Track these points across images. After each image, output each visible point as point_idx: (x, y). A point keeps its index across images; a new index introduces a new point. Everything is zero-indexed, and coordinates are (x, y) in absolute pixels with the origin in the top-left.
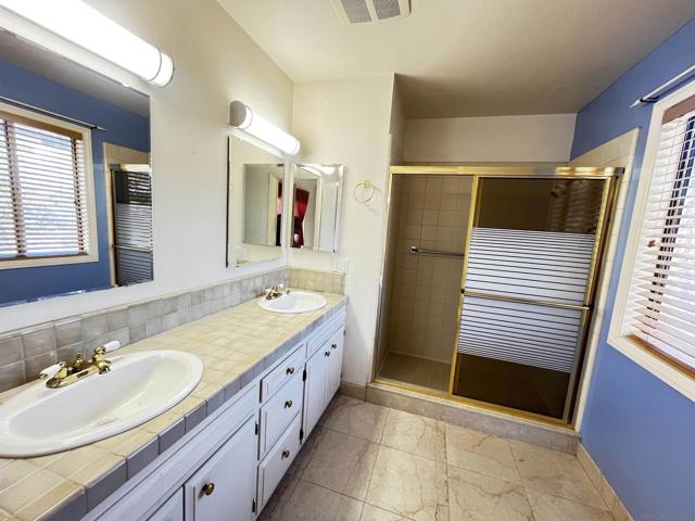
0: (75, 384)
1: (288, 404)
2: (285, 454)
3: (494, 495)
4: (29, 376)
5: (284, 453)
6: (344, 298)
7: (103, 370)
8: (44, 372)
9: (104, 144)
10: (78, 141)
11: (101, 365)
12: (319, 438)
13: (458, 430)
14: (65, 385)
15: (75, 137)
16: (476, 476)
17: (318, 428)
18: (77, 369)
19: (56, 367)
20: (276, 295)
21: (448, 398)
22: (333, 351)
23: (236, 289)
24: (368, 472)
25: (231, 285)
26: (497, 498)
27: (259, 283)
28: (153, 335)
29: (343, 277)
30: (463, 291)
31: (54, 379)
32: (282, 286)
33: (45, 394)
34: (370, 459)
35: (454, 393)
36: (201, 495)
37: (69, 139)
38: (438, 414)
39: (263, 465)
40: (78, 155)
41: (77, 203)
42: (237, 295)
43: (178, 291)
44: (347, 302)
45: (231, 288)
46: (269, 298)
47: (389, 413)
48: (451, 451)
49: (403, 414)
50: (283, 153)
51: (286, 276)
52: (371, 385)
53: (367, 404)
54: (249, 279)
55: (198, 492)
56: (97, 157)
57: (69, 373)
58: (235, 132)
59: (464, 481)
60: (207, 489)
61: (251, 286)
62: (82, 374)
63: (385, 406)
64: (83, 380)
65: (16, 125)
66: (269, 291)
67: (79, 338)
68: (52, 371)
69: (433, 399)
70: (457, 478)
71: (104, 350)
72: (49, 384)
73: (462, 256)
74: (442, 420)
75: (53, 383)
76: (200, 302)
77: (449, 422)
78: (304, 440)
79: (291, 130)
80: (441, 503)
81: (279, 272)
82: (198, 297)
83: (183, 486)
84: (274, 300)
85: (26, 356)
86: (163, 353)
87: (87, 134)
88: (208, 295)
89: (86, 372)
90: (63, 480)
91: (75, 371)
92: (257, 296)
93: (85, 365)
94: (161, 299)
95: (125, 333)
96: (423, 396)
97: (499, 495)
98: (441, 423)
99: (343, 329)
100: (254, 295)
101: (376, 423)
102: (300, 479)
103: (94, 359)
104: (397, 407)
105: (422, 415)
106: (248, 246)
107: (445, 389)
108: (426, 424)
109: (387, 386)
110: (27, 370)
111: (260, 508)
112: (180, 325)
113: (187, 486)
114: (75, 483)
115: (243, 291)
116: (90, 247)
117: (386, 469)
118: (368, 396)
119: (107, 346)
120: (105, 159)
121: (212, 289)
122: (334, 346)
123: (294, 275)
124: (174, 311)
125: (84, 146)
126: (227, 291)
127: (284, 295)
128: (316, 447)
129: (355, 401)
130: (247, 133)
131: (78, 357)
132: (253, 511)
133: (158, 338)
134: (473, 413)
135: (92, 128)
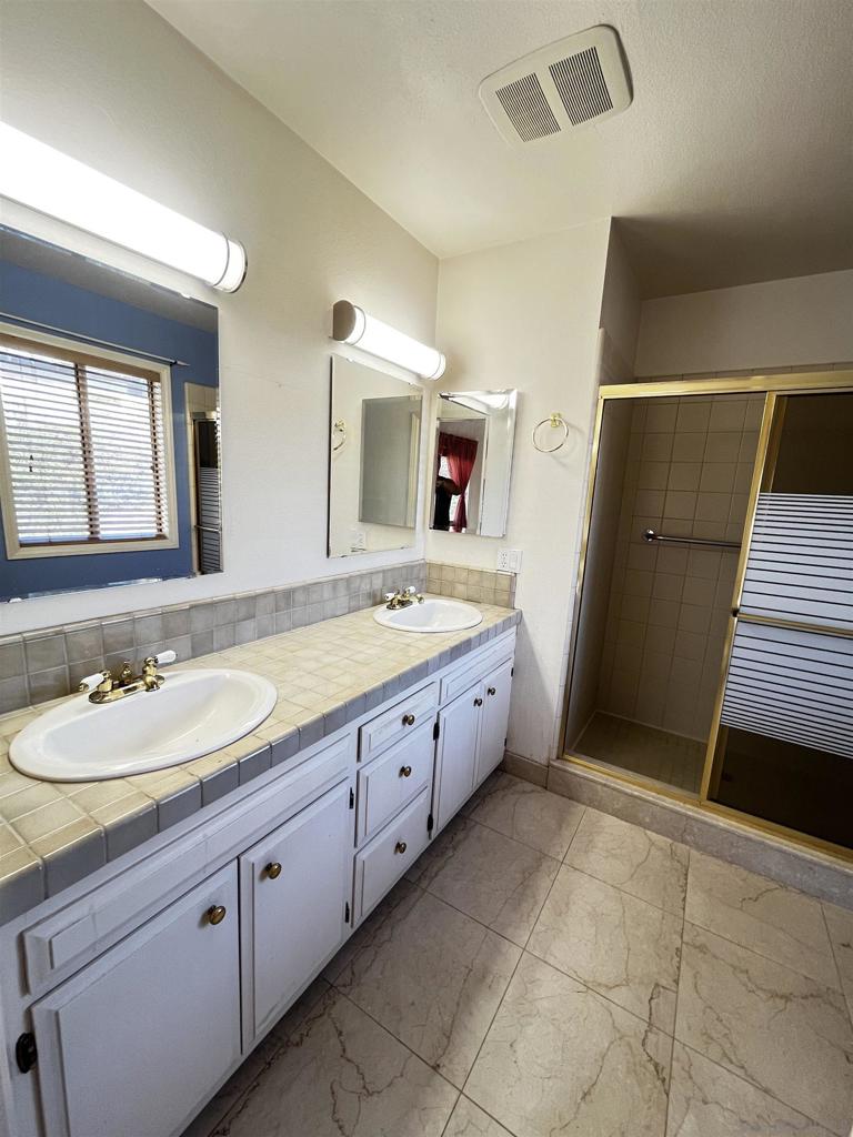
0: (120, 702)
1: (404, 772)
2: (400, 848)
3: (774, 995)
4: (71, 688)
5: (398, 846)
6: (512, 614)
7: (150, 687)
8: (85, 681)
9: (186, 384)
10: (156, 384)
11: (149, 679)
12: (460, 836)
13: (715, 865)
14: (110, 701)
15: (153, 378)
16: (740, 952)
17: (461, 818)
18: (122, 682)
19: (99, 677)
20: (403, 604)
21: (700, 805)
22: (488, 700)
23: (342, 591)
24: (536, 903)
25: (335, 583)
26: (780, 1003)
27: (378, 583)
28: (222, 648)
29: (513, 578)
30: (735, 612)
31: (97, 693)
32: (412, 589)
33: (87, 709)
34: (544, 883)
35: (710, 799)
36: (262, 877)
37: (145, 382)
38: (678, 830)
39: (363, 856)
40: (157, 403)
41: (155, 468)
42: (343, 600)
43: (259, 588)
44: (518, 621)
45: (334, 588)
46: (391, 607)
47: (584, 815)
48: (695, 898)
49: (610, 821)
50: (419, 377)
51: (422, 576)
52: (555, 764)
53: (548, 793)
54: (361, 576)
55: (258, 871)
56: (177, 404)
57: (114, 687)
58: (341, 350)
59: (715, 956)
60: (270, 871)
61: (365, 587)
62: (129, 690)
63: (578, 801)
64: (131, 698)
65: (88, 368)
66: (391, 596)
67: (131, 643)
68: (93, 681)
69: (668, 802)
70: (702, 948)
71: (156, 661)
72: (92, 697)
73: (736, 547)
74: (684, 841)
75: (97, 697)
76: (288, 606)
77: (698, 848)
78: (435, 833)
79: (431, 339)
80: (663, 982)
81: (409, 568)
82: (285, 600)
83: (238, 858)
84: (399, 611)
85: (70, 661)
86: (227, 674)
87: (165, 372)
88: (300, 597)
89: (135, 688)
90: (84, 815)
91: (121, 685)
92: (375, 604)
93: (133, 678)
94: (234, 599)
95: (185, 643)
96: (650, 796)
97: (787, 998)
98: (681, 848)
99: (510, 665)
100: (370, 602)
101: (560, 827)
102: (424, 891)
103: (145, 672)
104: (600, 807)
105: (646, 827)
106: (368, 527)
107: (696, 789)
108: (652, 844)
109: (583, 769)
110: (71, 679)
111: (358, 920)
112: (259, 638)
113: (242, 858)
114: (96, 822)
115: (353, 595)
116: (170, 527)
117: (567, 904)
118: (547, 780)
119: (158, 656)
120: (187, 405)
121: (306, 588)
122: (491, 691)
123: (434, 575)
124: (251, 616)
125: (163, 390)
126: (327, 594)
127: (416, 603)
128: (455, 849)
129: (528, 786)
130: (359, 349)
131: (126, 667)
132: (347, 920)
133: (228, 653)
134: (748, 839)
135: (171, 364)
